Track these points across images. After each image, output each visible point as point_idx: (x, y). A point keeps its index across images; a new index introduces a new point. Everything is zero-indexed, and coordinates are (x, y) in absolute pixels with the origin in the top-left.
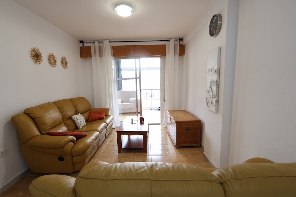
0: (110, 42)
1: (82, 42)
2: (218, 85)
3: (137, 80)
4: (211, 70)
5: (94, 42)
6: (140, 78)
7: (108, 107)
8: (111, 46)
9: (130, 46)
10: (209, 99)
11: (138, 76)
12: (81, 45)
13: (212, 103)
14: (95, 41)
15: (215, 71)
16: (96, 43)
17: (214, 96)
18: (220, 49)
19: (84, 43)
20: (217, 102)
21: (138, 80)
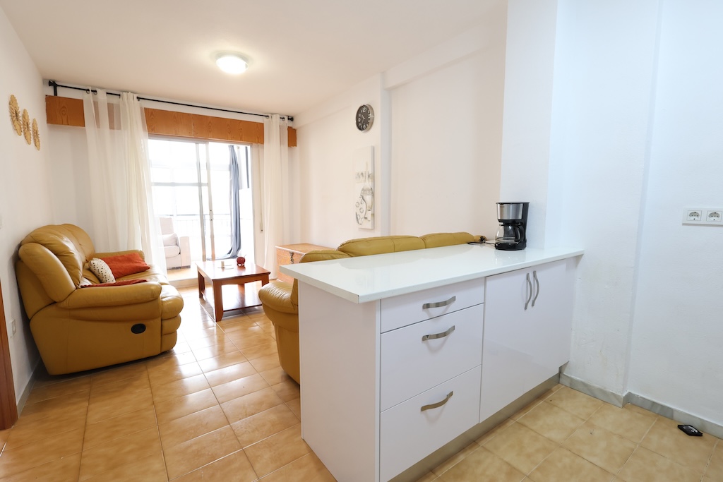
0: (138, 98)
1: (53, 84)
2: (373, 195)
3: (202, 187)
4: (362, 174)
5: (92, 91)
6: (208, 184)
7: (140, 248)
8: (141, 108)
9: (189, 114)
10: (360, 214)
11: (204, 180)
12: (50, 91)
13: (366, 218)
14: (98, 90)
15: (369, 176)
16: (101, 95)
17: (368, 209)
18: (373, 149)
19: (58, 89)
20: (373, 215)
21: (205, 189)
